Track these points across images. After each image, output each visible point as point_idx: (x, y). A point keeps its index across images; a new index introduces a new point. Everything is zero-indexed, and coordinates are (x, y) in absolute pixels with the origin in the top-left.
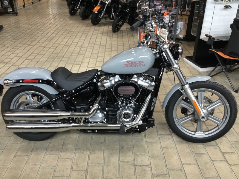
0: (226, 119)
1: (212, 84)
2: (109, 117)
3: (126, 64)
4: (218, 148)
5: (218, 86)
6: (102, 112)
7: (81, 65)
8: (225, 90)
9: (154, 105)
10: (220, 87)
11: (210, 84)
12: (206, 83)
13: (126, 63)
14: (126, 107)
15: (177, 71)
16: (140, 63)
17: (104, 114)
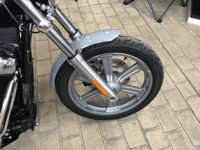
0: (147, 89)
1: (123, 45)
4: (137, 122)
5: (132, 47)
8: (144, 51)
10: (137, 49)
11: (119, 45)
12: (112, 45)
15: (50, 32)
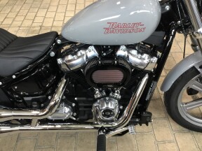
2: (80, 109)
3: (106, 29)
6: (68, 104)
7: (48, 9)
9: (152, 93)
13: (108, 26)
14: (107, 98)
16: (136, 27)
17: (71, 106)
